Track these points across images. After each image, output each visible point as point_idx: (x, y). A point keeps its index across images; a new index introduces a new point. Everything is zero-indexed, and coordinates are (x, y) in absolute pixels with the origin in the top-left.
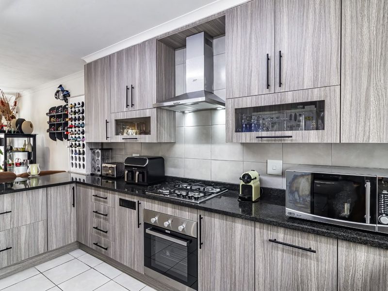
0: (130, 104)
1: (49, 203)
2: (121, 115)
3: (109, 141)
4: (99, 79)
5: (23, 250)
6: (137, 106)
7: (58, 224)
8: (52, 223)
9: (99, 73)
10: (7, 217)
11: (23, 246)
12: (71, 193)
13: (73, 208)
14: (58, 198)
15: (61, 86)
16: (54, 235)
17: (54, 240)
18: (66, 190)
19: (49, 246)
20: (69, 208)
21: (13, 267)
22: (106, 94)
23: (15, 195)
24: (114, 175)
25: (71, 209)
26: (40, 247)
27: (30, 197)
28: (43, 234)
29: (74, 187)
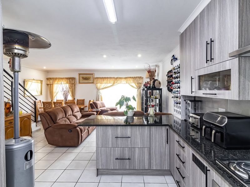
0: (210, 59)
1: (151, 137)
2: (203, 70)
3: (193, 95)
4: (188, 42)
5: (136, 163)
6: (216, 60)
7: (157, 152)
8: (153, 151)
9: (188, 38)
10: (129, 140)
11: (136, 161)
12: (165, 133)
13: (167, 144)
14: (157, 135)
15: (173, 56)
16: (154, 159)
17: (154, 163)
18: (162, 130)
19: (151, 166)
20: (164, 143)
21: (132, 170)
22: (192, 54)
23: (133, 128)
24: (198, 126)
25: (166, 145)
26: (145, 165)
27: (141, 130)
28: (148, 157)
29: (167, 129)
